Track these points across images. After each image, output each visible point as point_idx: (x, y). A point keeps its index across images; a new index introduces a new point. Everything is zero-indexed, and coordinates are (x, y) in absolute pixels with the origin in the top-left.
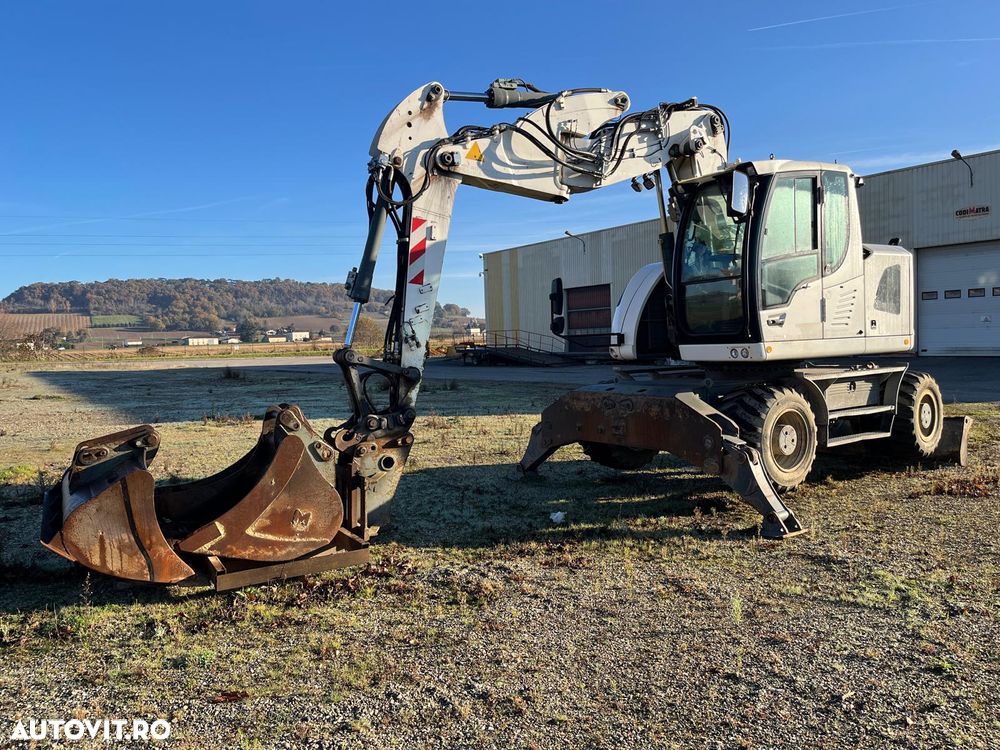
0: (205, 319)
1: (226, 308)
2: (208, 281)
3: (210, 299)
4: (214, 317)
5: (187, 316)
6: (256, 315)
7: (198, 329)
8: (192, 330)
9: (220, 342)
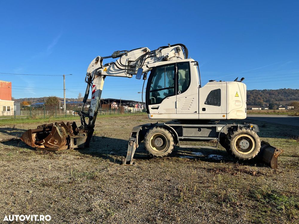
0: (259, 102)
1: (266, 98)
2: (261, 90)
3: (261, 96)
4: (262, 101)
5: (253, 101)
6: (276, 100)
7: (256, 105)
8: (254, 105)
9: (262, 109)
